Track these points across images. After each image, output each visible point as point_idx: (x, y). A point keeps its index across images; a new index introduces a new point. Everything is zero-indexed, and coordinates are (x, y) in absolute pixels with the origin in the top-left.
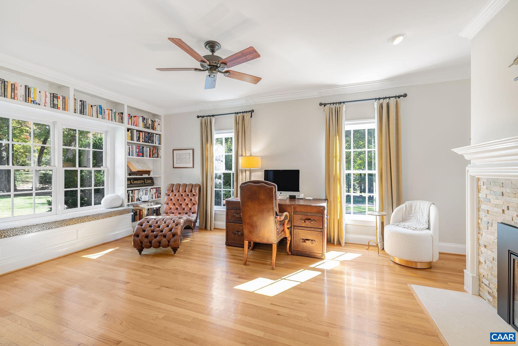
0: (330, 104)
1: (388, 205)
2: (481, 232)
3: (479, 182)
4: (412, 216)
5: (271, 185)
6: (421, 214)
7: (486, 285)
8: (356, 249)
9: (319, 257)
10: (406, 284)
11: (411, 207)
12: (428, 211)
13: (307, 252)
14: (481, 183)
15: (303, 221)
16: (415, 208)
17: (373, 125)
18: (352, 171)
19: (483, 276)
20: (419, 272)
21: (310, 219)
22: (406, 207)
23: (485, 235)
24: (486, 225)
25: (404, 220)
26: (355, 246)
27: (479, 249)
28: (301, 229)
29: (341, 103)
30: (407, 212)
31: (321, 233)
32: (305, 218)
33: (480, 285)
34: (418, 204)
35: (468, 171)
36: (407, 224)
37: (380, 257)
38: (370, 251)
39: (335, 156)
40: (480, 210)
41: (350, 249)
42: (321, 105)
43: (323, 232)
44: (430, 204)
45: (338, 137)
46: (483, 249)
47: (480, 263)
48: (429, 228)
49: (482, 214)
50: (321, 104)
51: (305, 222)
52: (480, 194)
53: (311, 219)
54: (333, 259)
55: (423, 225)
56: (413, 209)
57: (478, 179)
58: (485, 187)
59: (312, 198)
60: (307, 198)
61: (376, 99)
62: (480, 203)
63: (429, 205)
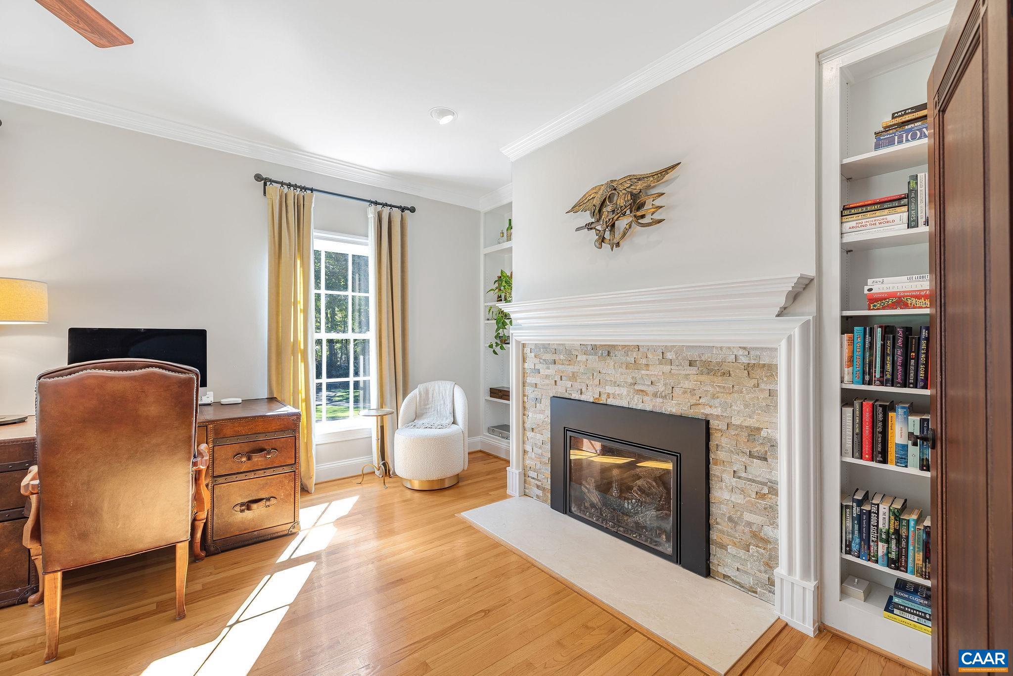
0: (282, 184)
1: (391, 396)
2: (527, 413)
3: (525, 349)
4: (429, 408)
5: (185, 373)
6: (442, 402)
7: (534, 478)
8: (341, 489)
9: (286, 532)
10: (453, 516)
11: (427, 392)
12: (451, 397)
13: (255, 533)
14: (527, 350)
15: (244, 459)
16: (433, 394)
17: (366, 248)
18: (324, 336)
19: (529, 469)
20: (447, 493)
21: (262, 450)
22: (420, 394)
23: (532, 415)
24: (533, 403)
25: (418, 416)
26: (337, 485)
27: (524, 434)
28: (237, 479)
29: (305, 189)
30: (422, 403)
31: (290, 476)
32: (247, 449)
33: (525, 482)
34: (437, 387)
35: (512, 334)
36: (425, 421)
37: (389, 490)
38: (364, 486)
39: (293, 301)
40: (526, 385)
41: (331, 493)
42: (259, 180)
43: (297, 471)
44: (453, 385)
45: (298, 262)
46: (530, 434)
47: (525, 452)
48: (454, 423)
49: (529, 390)
50: (258, 178)
51: (249, 459)
52: (526, 365)
53: (266, 448)
54: (314, 525)
55: (447, 419)
56: (430, 395)
57: (524, 345)
58: (533, 354)
59: (239, 400)
60: (224, 401)
61: (372, 202)
62: (526, 375)
63: (452, 387)
